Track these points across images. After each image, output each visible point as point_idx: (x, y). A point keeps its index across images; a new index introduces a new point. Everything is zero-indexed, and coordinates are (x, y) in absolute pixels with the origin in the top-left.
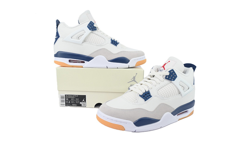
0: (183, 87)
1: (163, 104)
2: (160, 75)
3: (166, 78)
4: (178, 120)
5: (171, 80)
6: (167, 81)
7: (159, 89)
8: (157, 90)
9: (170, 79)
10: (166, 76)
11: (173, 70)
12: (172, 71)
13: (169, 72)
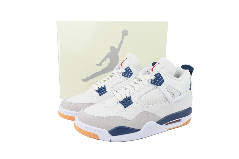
0: (172, 93)
1: (145, 112)
2: (146, 79)
3: (151, 83)
4: (168, 130)
5: (157, 85)
6: (152, 86)
7: (142, 94)
8: (140, 96)
9: (156, 83)
10: (152, 80)
11: (159, 73)
12: (158, 75)
13: (154, 76)
